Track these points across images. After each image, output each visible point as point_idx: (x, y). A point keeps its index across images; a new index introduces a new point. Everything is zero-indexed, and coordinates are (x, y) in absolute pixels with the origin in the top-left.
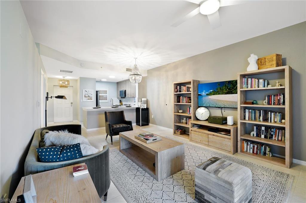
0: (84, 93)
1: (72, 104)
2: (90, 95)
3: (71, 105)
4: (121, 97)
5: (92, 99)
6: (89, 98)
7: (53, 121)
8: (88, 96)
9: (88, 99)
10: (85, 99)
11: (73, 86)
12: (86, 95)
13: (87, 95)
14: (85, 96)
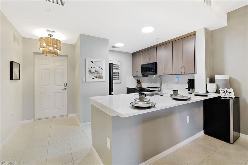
0: (89, 65)
1: (66, 85)
2: (99, 70)
3: (65, 87)
4: (143, 75)
5: (102, 78)
6: (97, 75)
7: (34, 117)
8: (96, 71)
9: (96, 77)
10: (90, 78)
11: (68, 56)
12: (91, 69)
13: (93, 70)
14: (90, 71)
